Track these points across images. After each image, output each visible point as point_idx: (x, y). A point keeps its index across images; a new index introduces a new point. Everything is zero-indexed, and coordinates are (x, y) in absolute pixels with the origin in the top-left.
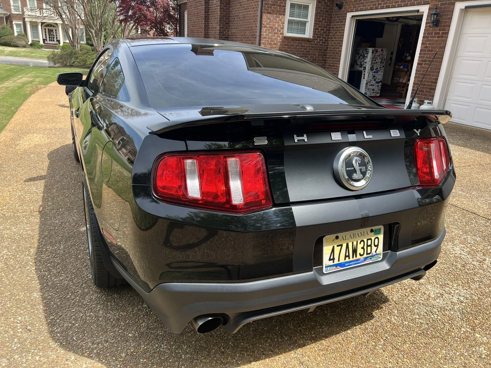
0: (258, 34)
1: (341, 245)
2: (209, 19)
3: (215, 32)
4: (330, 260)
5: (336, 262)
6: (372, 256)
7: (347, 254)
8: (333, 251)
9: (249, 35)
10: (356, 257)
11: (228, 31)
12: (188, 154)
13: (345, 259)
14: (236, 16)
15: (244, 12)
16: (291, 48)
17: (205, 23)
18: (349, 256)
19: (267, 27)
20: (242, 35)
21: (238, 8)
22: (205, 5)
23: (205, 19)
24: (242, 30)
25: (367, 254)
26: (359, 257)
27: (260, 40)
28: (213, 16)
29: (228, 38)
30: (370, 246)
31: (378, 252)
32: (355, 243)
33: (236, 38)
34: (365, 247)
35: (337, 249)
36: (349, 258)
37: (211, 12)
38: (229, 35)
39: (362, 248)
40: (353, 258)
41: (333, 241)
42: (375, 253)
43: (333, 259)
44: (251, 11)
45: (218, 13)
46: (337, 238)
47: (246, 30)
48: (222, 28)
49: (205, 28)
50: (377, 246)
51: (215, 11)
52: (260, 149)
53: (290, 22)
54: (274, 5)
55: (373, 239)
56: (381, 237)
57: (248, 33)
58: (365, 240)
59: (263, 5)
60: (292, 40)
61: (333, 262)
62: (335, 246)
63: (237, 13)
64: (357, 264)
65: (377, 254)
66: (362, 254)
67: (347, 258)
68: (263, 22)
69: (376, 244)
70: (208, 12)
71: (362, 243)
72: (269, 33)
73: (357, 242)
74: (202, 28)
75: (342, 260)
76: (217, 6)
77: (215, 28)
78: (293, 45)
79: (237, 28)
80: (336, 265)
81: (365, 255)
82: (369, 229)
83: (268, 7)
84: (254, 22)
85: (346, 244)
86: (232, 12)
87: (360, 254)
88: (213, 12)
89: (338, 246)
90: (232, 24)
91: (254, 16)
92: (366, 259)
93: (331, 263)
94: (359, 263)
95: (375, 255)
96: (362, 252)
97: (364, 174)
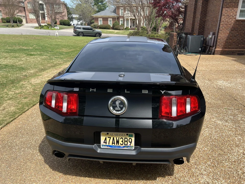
0: (219, 20)
1: (110, 138)
2: (196, 13)
3: (198, 20)
4: (104, 142)
5: (107, 144)
6: (128, 146)
7: (113, 142)
8: (106, 139)
9: (215, 20)
10: (118, 144)
11: (206, 18)
13: (112, 144)
14: (210, 10)
15: (214, 8)
16: (241, 26)
17: (194, 15)
18: (114, 143)
19: (225, 15)
20: (212, 20)
21: (211, 6)
22: (195, 6)
23: (194, 13)
24: (212, 18)
25: (125, 145)
26: (120, 145)
27: (220, 23)
28: (198, 11)
29: (205, 22)
30: (127, 141)
31: (131, 145)
32: (118, 138)
33: (209, 22)
34: (124, 141)
35: (108, 139)
36: (115, 144)
37: (197, 9)
38: (205, 21)
39: (122, 141)
40: (117, 144)
41: (106, 135)
42: (130, 146)
43: (106, 143)
44: (218, 7)
45: (200, 10)
46: (108, 134)
47: (214, 18)
48: (202, 17)
49: (193, 18)
50: (131, 142)
51: (199, 9)
53: (241, 11)
54: (231, 3)
55: (128, 138)
56: (133, 139)
57: (214, 19)
58: (124, 138)
59: (224, 3)
60: (242, 22)
61: (106, 144)
62: (107, 138)
63: (211, 9)
64: (119, 148)
65: (131, 146)
66: (122, 144)
67: (113, 144)
68: (223, 13)
69: (130, 141)
70: (196, 9)
71: (122, 139)
72: (226, 18)
73: (119, 138)
74: (192, 18)
75: (111, 144)
76: (200, 6)
77: (198, 17)
78: (242, 25)
79: (209, 17)
80: (108, 146)
81: (124, 145)
82: (126, 134)
83: (227, 4)
84: (218, 13)
85: (113, 138)
86: (208, 8)
87: (121, 144)
88: (198, 9)
89: (108, 138)
90: (208, 14)
91: (218, 10)
92: (124, 147)
93: (105, 144)
94: (120, 148)
95: (129, 146)
96: (122, 143)
97: (122, 109)
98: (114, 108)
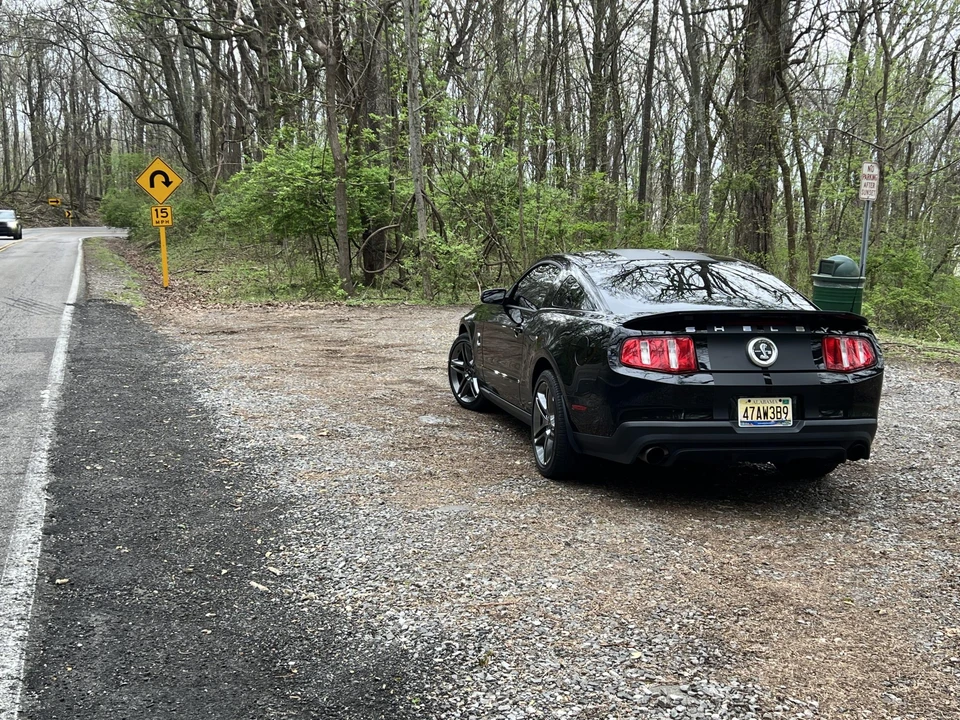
1: (753, 408)
4: (744, 417)
5: (750, 419)
8: (746, 411)
10: (767, 419)
12: (641, 338)
13: (757, 419)
18: (760, 417)
25: (777, 418)
26: (769, 419)
30: (780, 412)
31: (787, 418)
32: (765, 408)
34: (775, 413)
35: (750, 411)
36: (761, 419)
39: (772, 413)
40: (764, 419)
41: (746, 403)
43: (747, 417)
46: (749, 401)
50: (787, 414)
52: (690, 334)
55: (782, 407)
56: (790, 406)
58: (775, 407)
61: (747, 420)
64: (768, 424)
65: (786, 420)
67: (759, 419)
69: (785, 412)
71: (772, 409)
73: (767, 407)
75: (755, 419)
80: (750, 422)
81: (775, 419)
82: (778, 399)
85: (757, 407)
87: (770, 417)
89: (750, 407)
92: (776, 422)
93: (745, 419)
96: (772, 416)
97: (770, 356)
98: (758, 355)
